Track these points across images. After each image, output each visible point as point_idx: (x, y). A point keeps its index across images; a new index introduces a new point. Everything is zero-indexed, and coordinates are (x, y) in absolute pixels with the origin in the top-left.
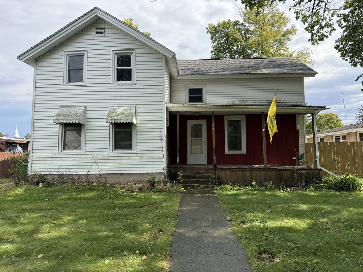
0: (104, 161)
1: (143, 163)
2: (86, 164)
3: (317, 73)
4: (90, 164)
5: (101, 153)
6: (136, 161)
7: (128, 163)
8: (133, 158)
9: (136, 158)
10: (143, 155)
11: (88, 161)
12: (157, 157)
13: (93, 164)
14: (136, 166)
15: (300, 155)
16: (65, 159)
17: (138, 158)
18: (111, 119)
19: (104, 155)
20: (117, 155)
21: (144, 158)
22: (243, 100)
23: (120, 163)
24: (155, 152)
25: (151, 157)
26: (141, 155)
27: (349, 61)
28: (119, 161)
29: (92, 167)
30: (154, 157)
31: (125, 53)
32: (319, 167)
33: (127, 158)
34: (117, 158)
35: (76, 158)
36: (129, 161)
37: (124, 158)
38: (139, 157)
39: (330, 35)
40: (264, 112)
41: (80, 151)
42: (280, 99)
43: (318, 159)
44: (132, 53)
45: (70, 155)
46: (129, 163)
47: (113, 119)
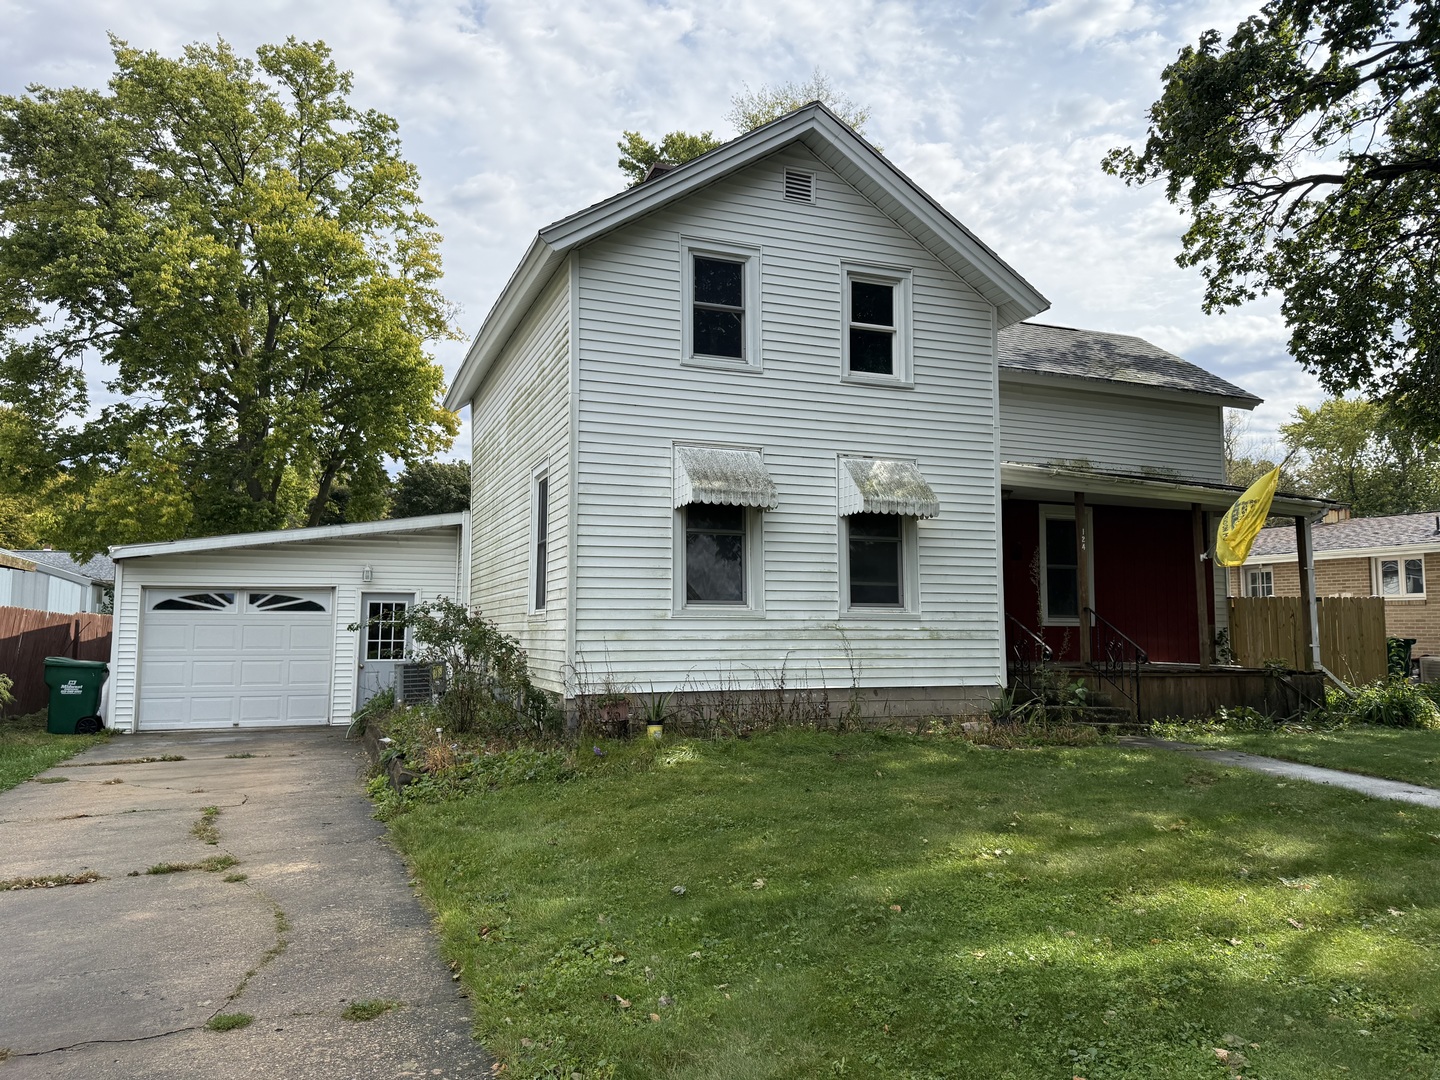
0: (824, 645)
1: (942, 654)
2: (769, 654)
3: (1262, 401)
4: (782, 655)
5: (814, 616)
6: (920, 645)
7: (898, 652)
8: (912, 635)
9: (920, 635)
10: (940, 626)
11: (775, 645)
12: (980, 634)
13: (791, 656)
14: (921, 664)
15: (1217, 632)
16: (699, 635)
17: (926, 635)
18: (877, 502)
19: (824, 624)
20: (862, 625)
21: (944, 635)
22: (1084, 457)
23: (874, 652)
24: (975, 617)
25: (964, 634)
26: (933, 626)
27: (1318, 376)
28: (871, 645)
29: (789, 665)
30: (973, 633)
31: (874, 275)
32: (1318, 666)
33: (893, 634)
34: (864, 634)
35: (736, 633)
36: (900, 645)
37: (884, 635)
38: (928, 633)
39: (1265, 293)
40: (1200, 504)
41: (743, 608)
42: (1170, 466)
43: (1315, 645)
44: (898, 280)
45: (715, 621)
46: (902, 654)
47: (884, 502)
